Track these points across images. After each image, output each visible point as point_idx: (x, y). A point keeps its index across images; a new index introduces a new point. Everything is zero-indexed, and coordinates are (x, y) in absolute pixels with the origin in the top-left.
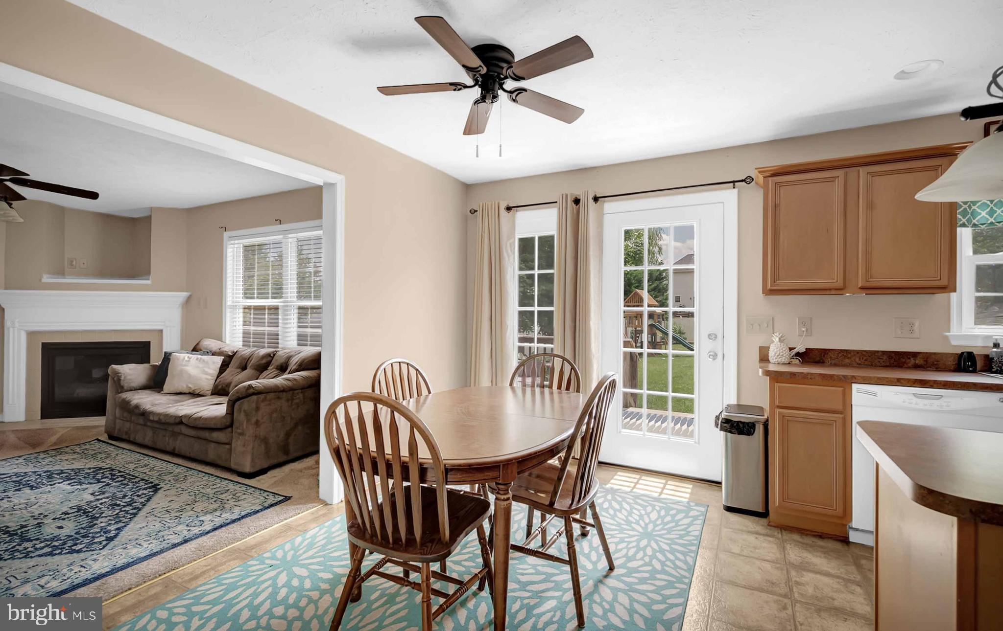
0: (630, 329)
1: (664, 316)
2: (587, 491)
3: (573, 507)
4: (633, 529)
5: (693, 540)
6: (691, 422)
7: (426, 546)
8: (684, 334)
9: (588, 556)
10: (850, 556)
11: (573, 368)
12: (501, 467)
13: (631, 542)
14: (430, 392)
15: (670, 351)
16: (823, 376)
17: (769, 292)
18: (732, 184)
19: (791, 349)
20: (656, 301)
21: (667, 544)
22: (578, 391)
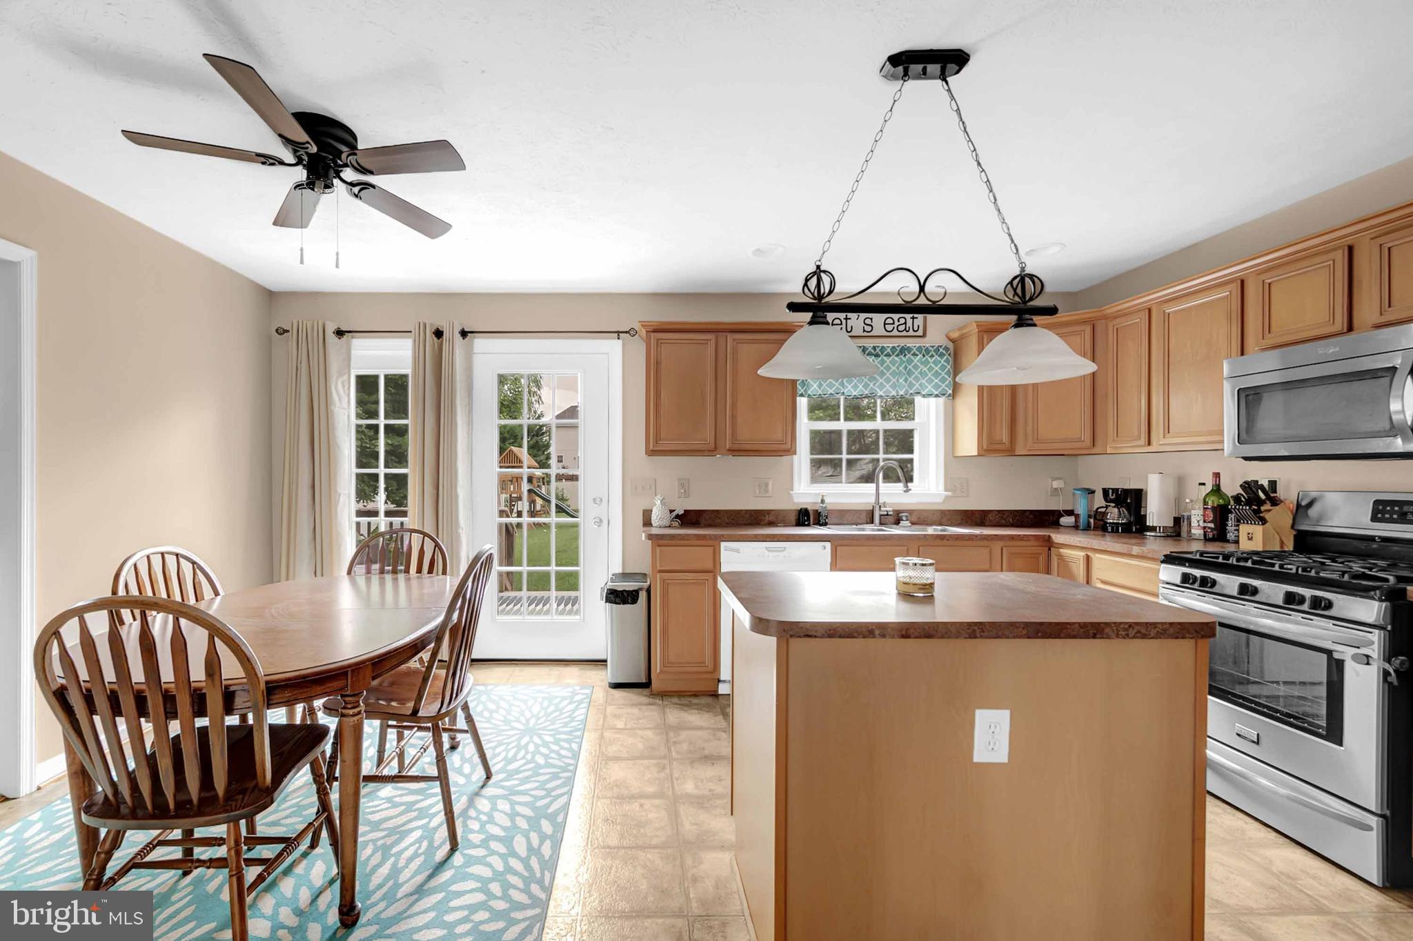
0: (504, 496)
1: (546, 480)
2: (460, 689)
3: (443, 711)
4: (513, 728)
5: (578, 725)
6: (575, 601)
7: (234, 800)
8: (566, 500)
9: (459, 771)
10: (718, 707)
11: (437, 545)
12: (349, 673)
13: (509, 743)
14: (217, 594)
15: (553, 519)
16: (698, 537)
17: (651, 452)
18: (617, 334)
19: (671, 511)
20: (536, 461)
21: (551, 735)
22: (444, 573)
